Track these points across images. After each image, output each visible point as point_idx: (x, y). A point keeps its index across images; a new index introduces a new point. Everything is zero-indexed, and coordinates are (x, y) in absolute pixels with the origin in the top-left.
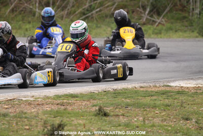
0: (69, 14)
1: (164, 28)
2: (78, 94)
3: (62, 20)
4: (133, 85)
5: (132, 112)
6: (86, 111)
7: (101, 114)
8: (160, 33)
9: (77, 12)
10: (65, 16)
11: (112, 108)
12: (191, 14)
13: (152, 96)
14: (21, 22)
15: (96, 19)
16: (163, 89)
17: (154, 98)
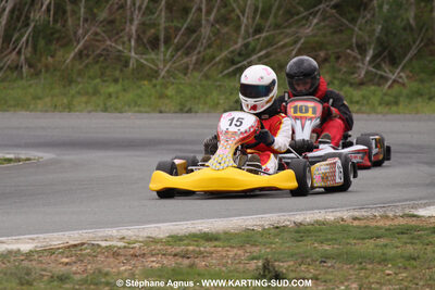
0: (200, 63)
1: (405, 91)
2: (218, 233)
3: (185, 74)
4: (339, 214)
5: (336, 272)
6: (236, 270)
7: (269, 276)
8: (396, 103)
9: (217, 59)
10: (191, 67)
13: (377, 237)
14: (98, 80)
16: (402, 222)
17: (382, 241)
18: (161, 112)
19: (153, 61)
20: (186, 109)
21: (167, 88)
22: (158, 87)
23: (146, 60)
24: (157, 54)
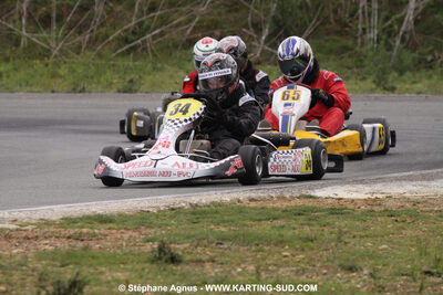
0: (93, 42)
2: (112, 215)
3: (78, 53)
4: (235, 196)
5: (232, 254)
6: (131, 253)
7: (164, 258)
9: (111, 38)
10: (84, 46)
11: (187, 245)
12: (359, 40)
13: (274, 219)
15: (152, 51)
16: (299, 203)
17: (279, 223)
18: (53, 92)
19: (45, 40)
20: (79, 89)
21: (60, 68)
22: (50, 66)
23: (38, 38)
24: (49, 33)
